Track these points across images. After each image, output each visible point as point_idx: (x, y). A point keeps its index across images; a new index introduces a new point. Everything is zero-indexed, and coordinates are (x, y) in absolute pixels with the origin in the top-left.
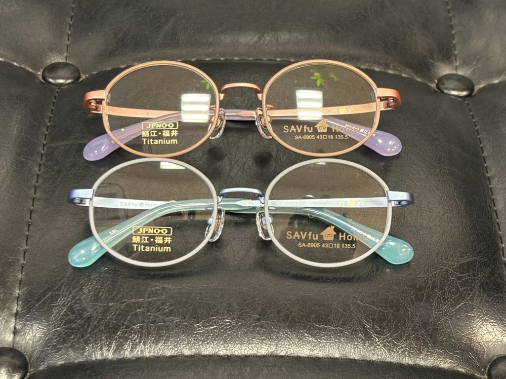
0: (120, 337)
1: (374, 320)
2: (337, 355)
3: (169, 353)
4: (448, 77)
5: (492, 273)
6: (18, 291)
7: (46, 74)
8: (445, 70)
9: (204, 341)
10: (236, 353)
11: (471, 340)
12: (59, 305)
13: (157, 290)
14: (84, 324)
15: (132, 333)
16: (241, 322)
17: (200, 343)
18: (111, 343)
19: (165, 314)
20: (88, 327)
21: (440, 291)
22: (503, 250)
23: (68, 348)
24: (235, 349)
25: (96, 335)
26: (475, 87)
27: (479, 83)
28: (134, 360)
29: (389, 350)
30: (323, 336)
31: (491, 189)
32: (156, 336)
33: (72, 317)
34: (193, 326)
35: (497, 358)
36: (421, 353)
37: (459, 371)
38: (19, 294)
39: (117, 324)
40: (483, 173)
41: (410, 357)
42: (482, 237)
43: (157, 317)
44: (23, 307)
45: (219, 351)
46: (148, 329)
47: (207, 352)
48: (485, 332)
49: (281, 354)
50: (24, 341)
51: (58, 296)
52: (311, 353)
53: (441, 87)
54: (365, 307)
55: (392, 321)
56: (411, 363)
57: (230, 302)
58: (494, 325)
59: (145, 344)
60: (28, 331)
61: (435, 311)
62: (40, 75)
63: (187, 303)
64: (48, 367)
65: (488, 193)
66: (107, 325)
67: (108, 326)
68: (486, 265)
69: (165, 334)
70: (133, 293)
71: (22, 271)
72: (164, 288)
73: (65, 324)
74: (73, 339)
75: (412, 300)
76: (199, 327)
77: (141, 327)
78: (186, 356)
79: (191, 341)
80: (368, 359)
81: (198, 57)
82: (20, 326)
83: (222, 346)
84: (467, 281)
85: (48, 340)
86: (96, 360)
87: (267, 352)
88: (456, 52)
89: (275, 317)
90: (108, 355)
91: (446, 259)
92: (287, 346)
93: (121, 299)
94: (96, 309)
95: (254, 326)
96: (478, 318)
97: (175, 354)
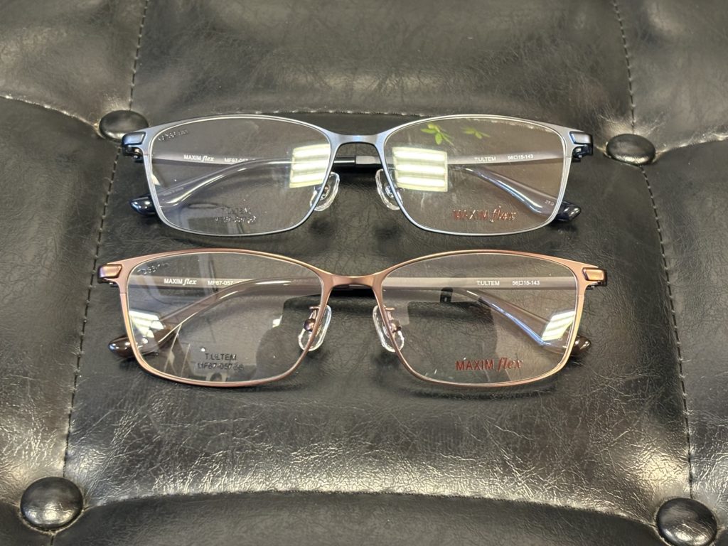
0: (199, 468)
1: (515, 450)
2: (467, 494)
3: (259, 488)
4: (623, 138)
5: (666, 394)
6: (70, 408)
7: (105, 126)
8: (619, 129)
9: (302, 474)
10: (343, 489)
11: (636, 477)
12: (121, 426)
13: (245, 408)
14: (153, 450)
15: (213, 462)
16: (349, 450)
17: (298, 476)
18: (186, 475)
19: (254, 439)
20: (158, 454)
21: (599, 415)
22: (680, 365)
23: (133, 480)
24: (341, 484)
25: (168, 464)
26: (657, 152)
27: (661, 147)
28: (215, 496)
29: (533, 488)
30: (452, 470)
31: (669, 287)
32: (243, 467)
33: (138, 440)
34: (289, 454)
35: (669, 501)
36: (573, 492)
37: (619, 516)
38: (71, 411)
39: (194, 450)
40: (660, 265)
41: (558, 496)
42: (655, 348)
43: (244, 442)
44: (77, 427)
45: (321, 486)
46: (233, 457)
47: (306, 488)
48: (654, 468)
49: (398, 491)
50: (78, 470)
51: (121, 414)
52: (436, 490)
53: (613, 151)
54: (505, 433)
55: (538, 451)
56: (559, 504)
57: (335, 425)
58: (666, 460)
59: (228, 476)
60: (82, 457)
61: (593, 440)
62: (96, 127)
63: (282, 424)
64: (108, 502)
65: (665, 292)
66: (181, 452)
67: (183, 453)
68: (659, 383)
69: (255, 464)
70: (214, 412)
71: (75, 382)
72: (254, 406)
73: (129, 450)
74: (140, 468)
75: (564, 425)
76: (296, 456)
77: (225, 455)
78: (280, 492)
79: (287, 473)
80: (507, 499)
81: (300, 108)
82: (73, 451)
83: (325, 480)
84: (634, 403)
85: (108, 468)
86: (168, 495)
87: (381, 488)
88: (634, 106)
89: (392, 445)
90: (183, 489)
91: (608, 375)
92: (406, 482)
93: (200, 420)
94: (169, 431)
95: (366, 456)
96: (646, 449)
97: (266, 490)
